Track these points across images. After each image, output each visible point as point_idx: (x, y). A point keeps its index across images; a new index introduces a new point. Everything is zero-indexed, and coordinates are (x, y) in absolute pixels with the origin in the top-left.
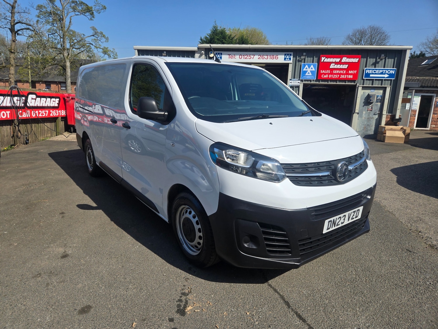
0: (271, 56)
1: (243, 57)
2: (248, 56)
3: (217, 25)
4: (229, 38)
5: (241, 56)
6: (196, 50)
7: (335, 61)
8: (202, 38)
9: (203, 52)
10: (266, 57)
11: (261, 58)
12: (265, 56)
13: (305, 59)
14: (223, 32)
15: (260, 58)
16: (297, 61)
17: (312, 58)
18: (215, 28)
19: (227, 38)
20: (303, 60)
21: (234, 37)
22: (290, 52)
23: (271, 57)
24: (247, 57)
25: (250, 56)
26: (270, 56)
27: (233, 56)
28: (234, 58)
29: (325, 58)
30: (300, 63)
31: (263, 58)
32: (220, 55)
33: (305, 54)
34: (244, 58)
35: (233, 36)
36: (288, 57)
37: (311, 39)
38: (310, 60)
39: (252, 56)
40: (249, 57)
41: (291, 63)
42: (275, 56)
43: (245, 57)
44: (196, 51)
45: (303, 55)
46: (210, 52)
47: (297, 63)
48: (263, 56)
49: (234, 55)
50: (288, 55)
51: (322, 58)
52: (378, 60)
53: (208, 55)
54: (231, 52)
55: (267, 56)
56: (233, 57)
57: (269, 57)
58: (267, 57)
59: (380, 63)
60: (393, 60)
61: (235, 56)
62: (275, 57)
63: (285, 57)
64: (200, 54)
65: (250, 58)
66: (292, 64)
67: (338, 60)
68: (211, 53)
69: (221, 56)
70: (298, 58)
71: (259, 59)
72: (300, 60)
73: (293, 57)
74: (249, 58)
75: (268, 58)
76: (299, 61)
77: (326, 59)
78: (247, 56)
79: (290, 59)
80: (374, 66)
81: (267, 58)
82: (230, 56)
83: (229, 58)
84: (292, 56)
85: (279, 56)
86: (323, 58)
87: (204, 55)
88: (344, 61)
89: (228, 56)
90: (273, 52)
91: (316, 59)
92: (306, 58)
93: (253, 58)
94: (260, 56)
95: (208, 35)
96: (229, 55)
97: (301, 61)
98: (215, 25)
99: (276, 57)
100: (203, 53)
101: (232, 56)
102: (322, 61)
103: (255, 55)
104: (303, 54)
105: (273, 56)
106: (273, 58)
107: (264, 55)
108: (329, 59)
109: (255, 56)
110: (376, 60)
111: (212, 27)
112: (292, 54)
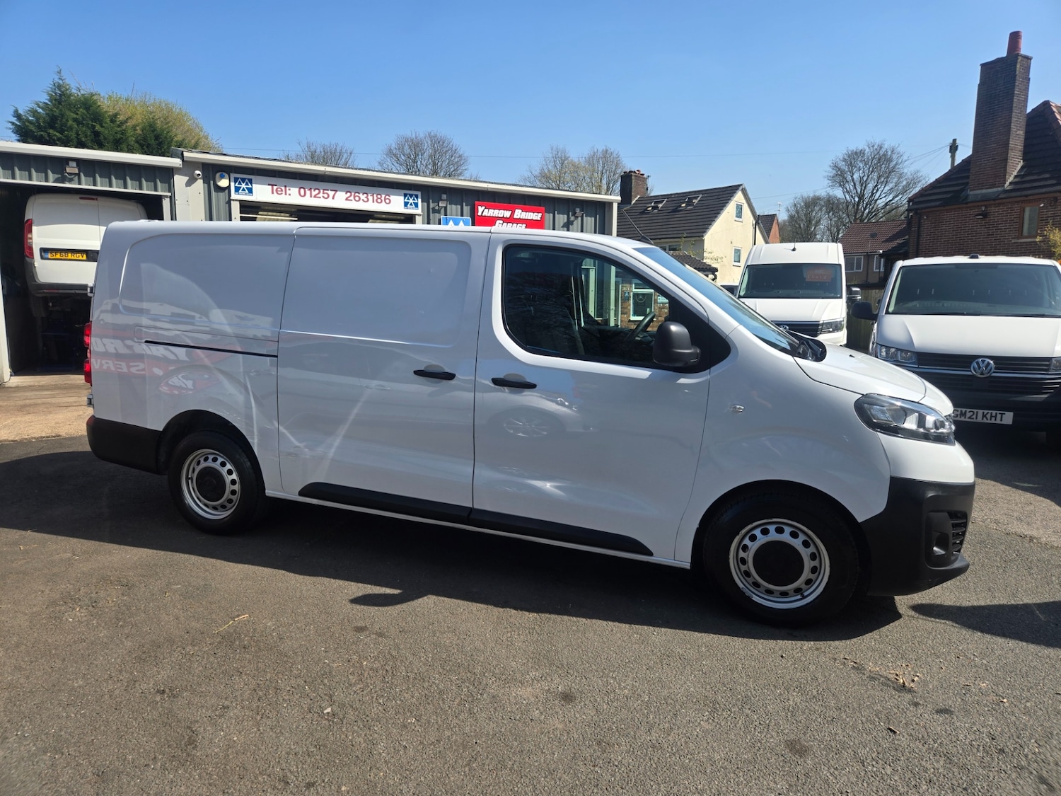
0: (375, 195)
1: (308, 192)
2: (322, 191)
3: (67, 81)
4: (113, 121)
5: (302, 190)
6: (178, 166)
7: (502, 216)
8: (21, 112)
9: (198, 172)
10: (363, 197)
11: (352, 198)
12: (361, 195)
13: (446, 208)
14: (88, 105)
15: (349, 199)
16: (431, 210)
17: (459, 207)
18: (60, 90)
19: (108, 120)
20: (443, 209)
21: (126, 121)
22: (415, 190)
23: (375, 198)
24: (319, 193)
25: (325, 191)
26: (373, 195)
27: (283, 188)
28: (286, 194)
29: (484, 207)
30: (437, 215)
31: (357, 199)
32: (247, 184)
33: (444, 196)
34: (311, 197)
35: (121, 118)
36: (411, 201)
37: (309, 147)
38: (457, 209)
39: (329, 192)
40: (323, 193)
41: (419, 215)
42: (383, 196)
43: (314, 193)
44: (178, 169)
45: (441, 200)
46: (218, 175)
47: (431, 215)
48: (357, 194)
49: (285, 187)
50: (411, 196)
51: (479, 207)
52: (572, 218)
53: (212, 182)
54: (275, 179)
55: (365, 195)
56: (282, 191)
57: (370, 198)
58: (366, 197)
59: (575, 223)
60: (593, 219)
61: (287, 188)
62: (383, 199)
63: (406, 200)
64: (188, 178)
65: (326, 196)
66: (421, 217)
67: (507, 214)
68: (222, 177)
69: (250, 186)
70: (432, 205)
71: (347, 199)
72: (437, 208)
73: (422, 202)
74: (323, 197)
75: (368, 200)
76: (435, 211)
77: (486, 210)
78: (317, 191)
79: (416, 205)
80: (566, 229)
81: (366, 200)
82: (275, 187)
83: (273, 193)
84: (420, 200)
85: (393, 198)
86: (481, 209)
87: (202, 181)
88: (518, 217)
89: (270, 187)
90: (379, 187)
91: (467, 209)
92: (449, 206)
93: (333, 198)
94: (349, 194)
95: (38, 105)
96: (272, 185)
97: (438, 212)
98: (61, 82)
99: (385, 199)
100: (199, 175)
101: (279, 190)
102: (480, 214)
103: (336, 191)
104: (441, 197)
105: (379, 196)
106: (379, 201)
107: (359, 193)
108: (491, 211)
109: (338, 193)
110: (568, 218)
111: (51, 86)
112: (420, 196)
